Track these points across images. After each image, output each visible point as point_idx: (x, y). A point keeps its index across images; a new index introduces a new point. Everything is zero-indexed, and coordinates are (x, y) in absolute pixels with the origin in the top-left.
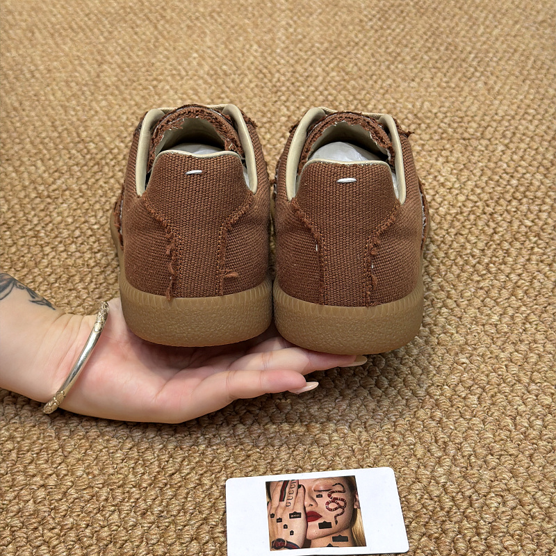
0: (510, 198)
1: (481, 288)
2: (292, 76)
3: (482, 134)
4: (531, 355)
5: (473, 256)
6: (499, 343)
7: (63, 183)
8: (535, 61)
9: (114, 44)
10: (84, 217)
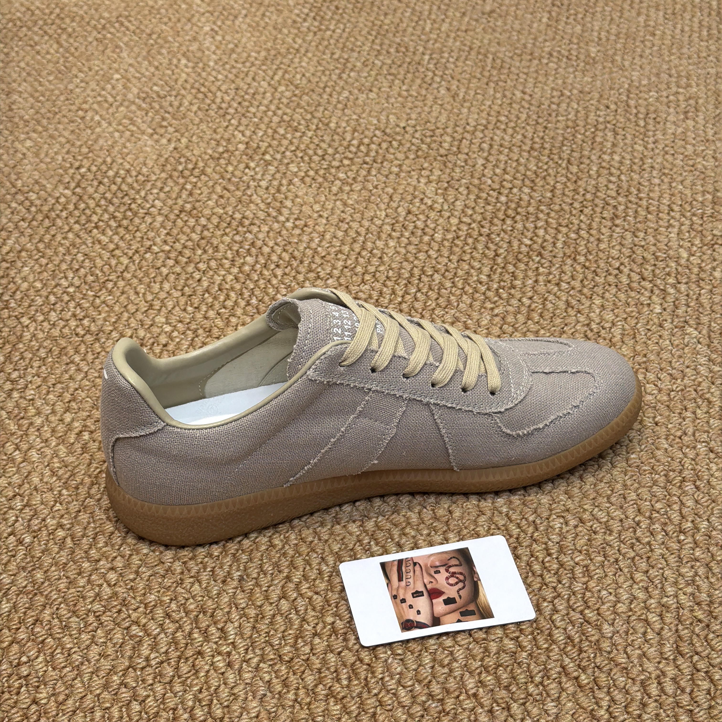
0: (503, 217)
1: (497, 315)
2: (236, 94)
3: (458, 148)
5: (481, 283)
7: (15, 243)
8: (493, 59)
9: (16, 69)
10: (53, 280)
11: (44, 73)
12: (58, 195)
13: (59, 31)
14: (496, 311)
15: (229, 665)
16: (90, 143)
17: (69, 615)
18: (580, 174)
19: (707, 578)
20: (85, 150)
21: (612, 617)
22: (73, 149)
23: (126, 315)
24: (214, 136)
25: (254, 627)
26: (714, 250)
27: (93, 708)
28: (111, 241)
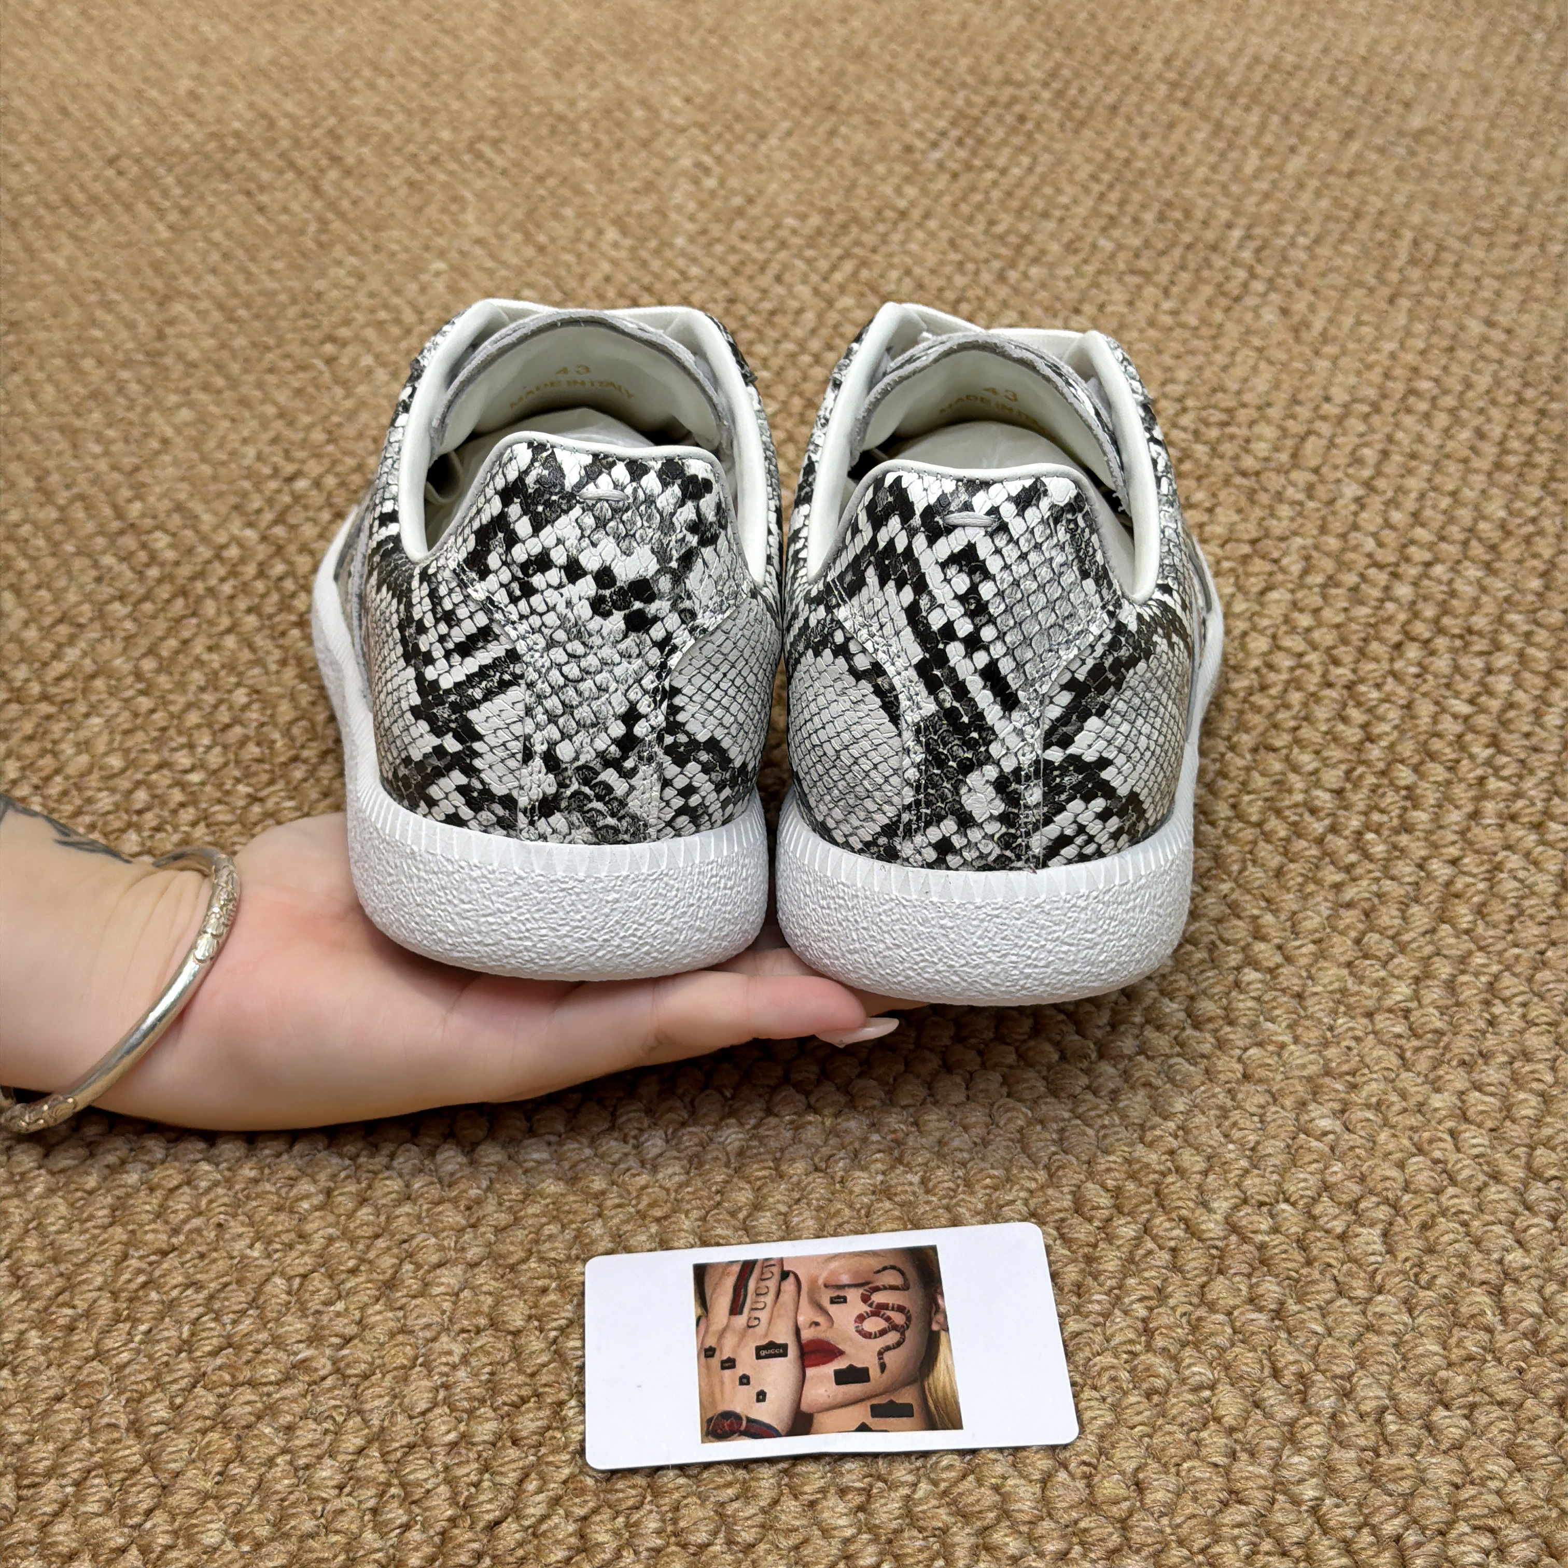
0: (1398, 638)
1: (1349, 905)
3: (1294, 456)
4: (1522, 1096)
5: (1313, 811)
6: (1423, 1064)
7: (85, 654)
8: (1416, 243)
9: (200, 244)
10: (158, 750)
11: (266, 254)
12: (221, 538)
13: (324, 162)
14: (1350, 893)
16: (335, 419)
20: (318, 436)
22: (288, 433)
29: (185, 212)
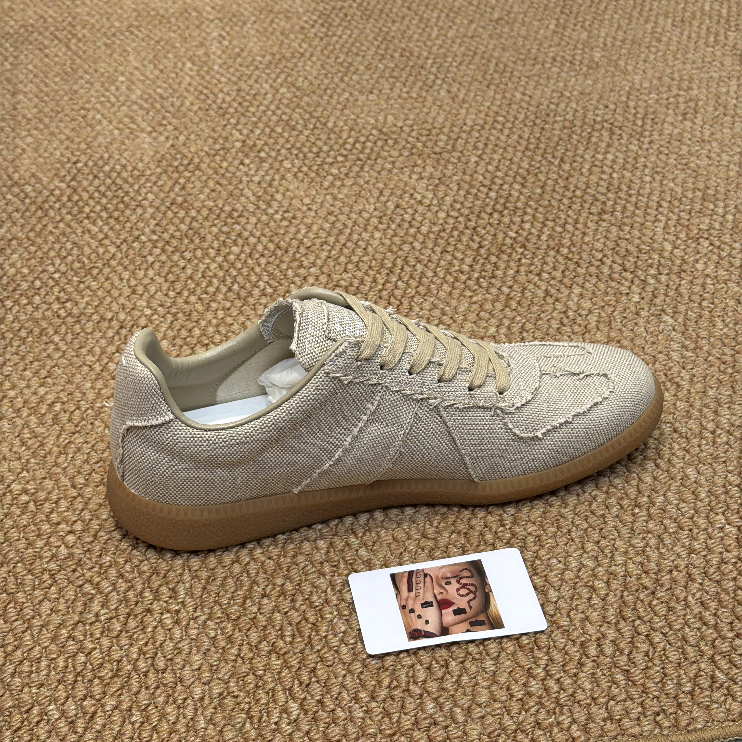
0: (491, 211)
1: (475, 303)
2: (237, 95)
3: (453, 147)
5: (462, 272)
7: (7, 232)
8: (497, 64)
9: (24, 71)
10: (40, 266)
11: (51, 75)
12: (52, 187)
13: (69, 36)
14: (475, 299)
15: (177, 622)
16: (89, 139)
17: (25, 572)
18: (572, 171)
19: (658, 549)
20: (83, 146)
21: (559, 583)
22: (72, 146)
23: (109, 299)
24: (213, 134)
25: (204, 588)
26: (699, 244)
27: (40, 658)
28: (101, 231)
29: (16, 57)
